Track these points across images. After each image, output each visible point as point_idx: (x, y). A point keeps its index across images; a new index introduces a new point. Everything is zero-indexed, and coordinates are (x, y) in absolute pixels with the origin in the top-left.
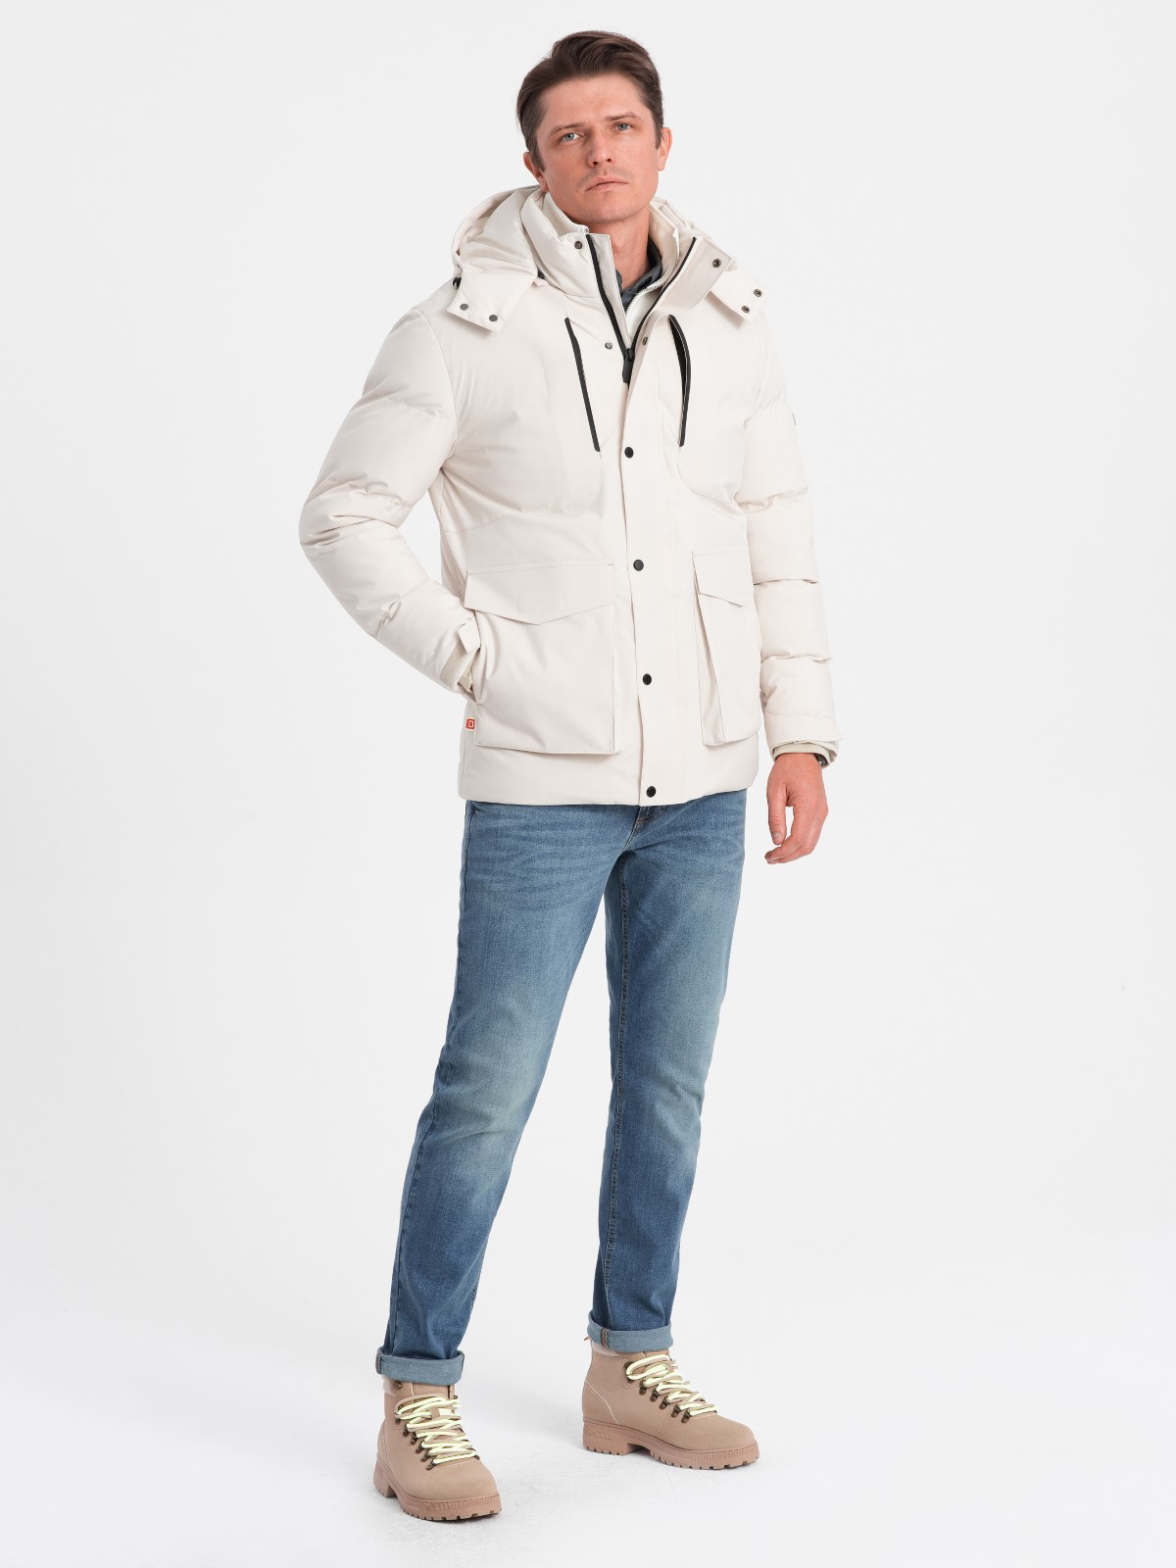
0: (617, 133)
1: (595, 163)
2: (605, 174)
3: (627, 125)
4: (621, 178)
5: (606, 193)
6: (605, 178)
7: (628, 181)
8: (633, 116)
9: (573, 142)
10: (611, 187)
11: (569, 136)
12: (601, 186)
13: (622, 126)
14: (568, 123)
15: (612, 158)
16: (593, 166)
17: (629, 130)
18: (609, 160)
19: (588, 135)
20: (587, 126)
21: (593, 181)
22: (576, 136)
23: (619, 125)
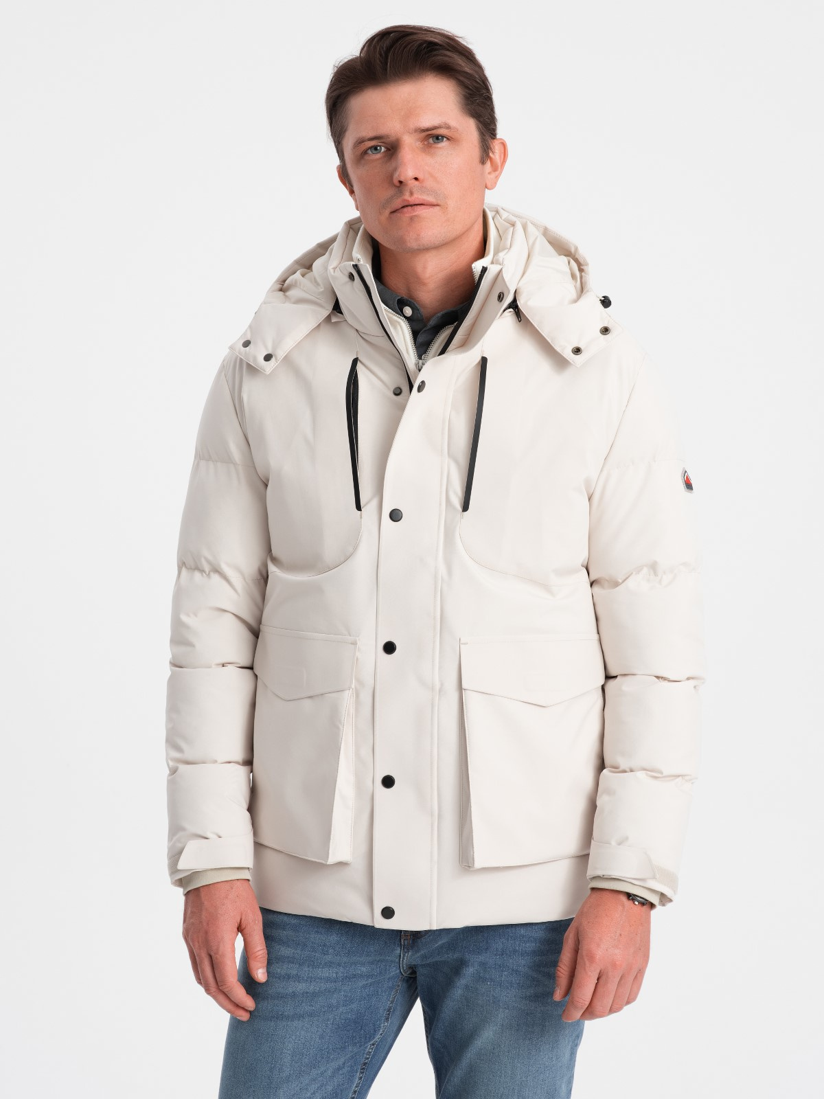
0: (429, 146)
1: (401, 182)
2: (411, 194)
3: (443, 137)
4: (430, 199)
5: (412, 219)
6: (412, 200)
7: (439, 202)
8: (448, 127)
9: (378, 156)
10: (420, 211)
11: (376, 149)
12: (405, 209)
13: (438, 138)
14: (371, 134)
15: (420, 176)
16: (398, 184)
17: (445, 143)
18: (416, 179)
19: (393, 149)
20: (392, 139)
21: (397, 203)
22: (383, 149)
23: (433, 137)
